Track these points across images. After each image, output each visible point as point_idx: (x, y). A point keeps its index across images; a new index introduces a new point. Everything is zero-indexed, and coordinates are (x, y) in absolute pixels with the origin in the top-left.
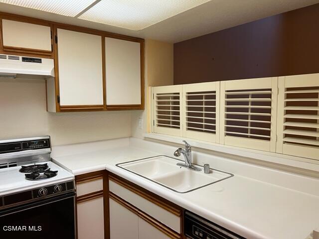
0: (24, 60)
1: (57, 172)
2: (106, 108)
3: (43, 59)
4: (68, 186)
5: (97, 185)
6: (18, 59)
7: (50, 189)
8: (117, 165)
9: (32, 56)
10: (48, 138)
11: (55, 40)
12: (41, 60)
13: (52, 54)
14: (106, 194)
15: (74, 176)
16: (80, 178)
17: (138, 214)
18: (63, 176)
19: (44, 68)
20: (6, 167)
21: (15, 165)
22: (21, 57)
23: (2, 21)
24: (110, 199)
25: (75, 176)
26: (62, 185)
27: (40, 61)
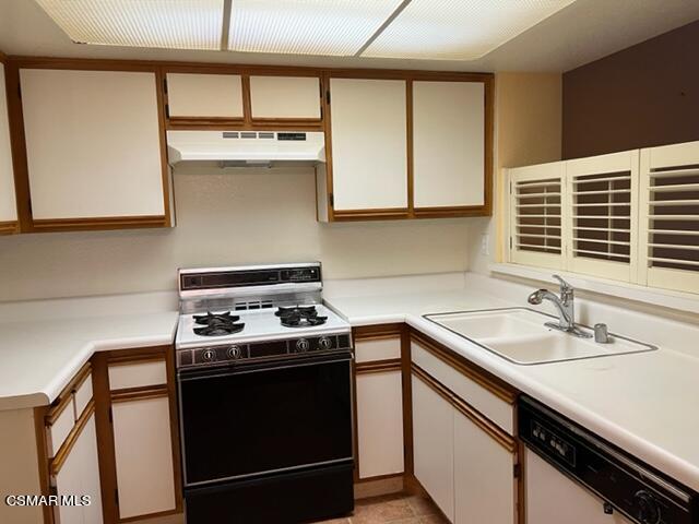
0: (281, 137)
1: (326, 318)
2: (412, 213)
3: (307, 133)
4: (341, 341)
5: (390, 349)
6: (273, 137)
7: (313, 341)
8: (424, 316)
9: (292, 130)
10: (317, 265)
11: (326, 98)
12: (304, 135)
13: (322, 124)
14: (405, 366)
15: (350, 326)
16: (362, 332)
17: (453, 402)
18: (335, 325)
19: (309, 148)
20: (257, 307)
21: (270, 306)
22: (276, 134)
23: (249, 79)
24: (413, 376)
25: (353, 328)
26: (332, 338)
27: (303, 137)
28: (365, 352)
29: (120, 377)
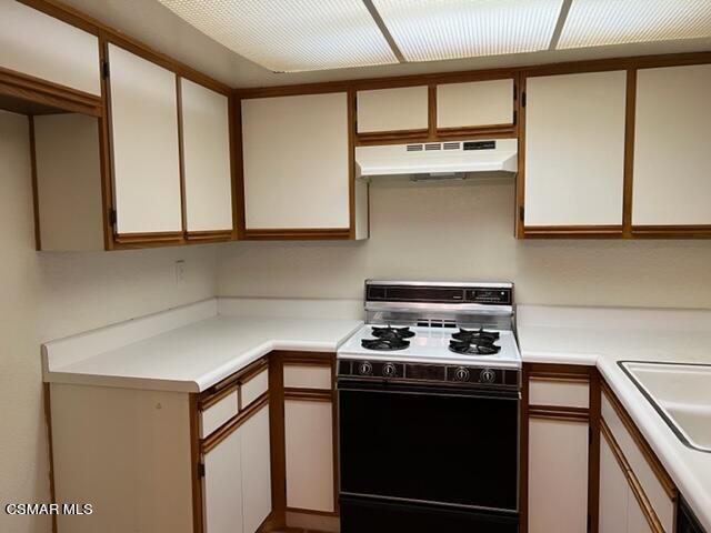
0: (467, 146)
1: (499, 348)
3: (499, 142)
8: (619, 363)
9: (479, 138)
10: (510, 286)
12: (493, 143)
13: (515, 129)
15: (520, 360)
17: (625, 471)
18: (508, 356)
19: (498, 158)
20: (440, 326)
21: (454, 326)
22: (462, 143)
23: (436, 89)
24: (601, 432)
25: (523, 363)
27: (492, 145)
28: (542, 393)
29: (294, 377)
